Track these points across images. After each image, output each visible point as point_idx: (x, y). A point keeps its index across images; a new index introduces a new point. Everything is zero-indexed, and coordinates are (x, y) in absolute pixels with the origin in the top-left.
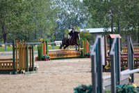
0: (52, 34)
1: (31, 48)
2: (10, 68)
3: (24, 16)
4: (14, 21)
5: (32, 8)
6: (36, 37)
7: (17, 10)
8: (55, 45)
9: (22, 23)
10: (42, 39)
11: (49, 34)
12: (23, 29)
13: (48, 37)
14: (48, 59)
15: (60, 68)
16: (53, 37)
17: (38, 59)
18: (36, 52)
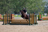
0: (43, 11)
1: (36, 16)
2: (28, 23)
3: (33, 5)
4: (29, 6)
5: (36, 2)
6: (37, 12)
7: (31, 2)
8: (44, 15)
9: (32, 7)
10: (39, 13)
11: (42, 11)
12: (33, 9)
13: (42, 12)
14: (42, 20)
15: (46, 23)
16: (43, 12)
17: (38, 20)
18: (37, 17)
